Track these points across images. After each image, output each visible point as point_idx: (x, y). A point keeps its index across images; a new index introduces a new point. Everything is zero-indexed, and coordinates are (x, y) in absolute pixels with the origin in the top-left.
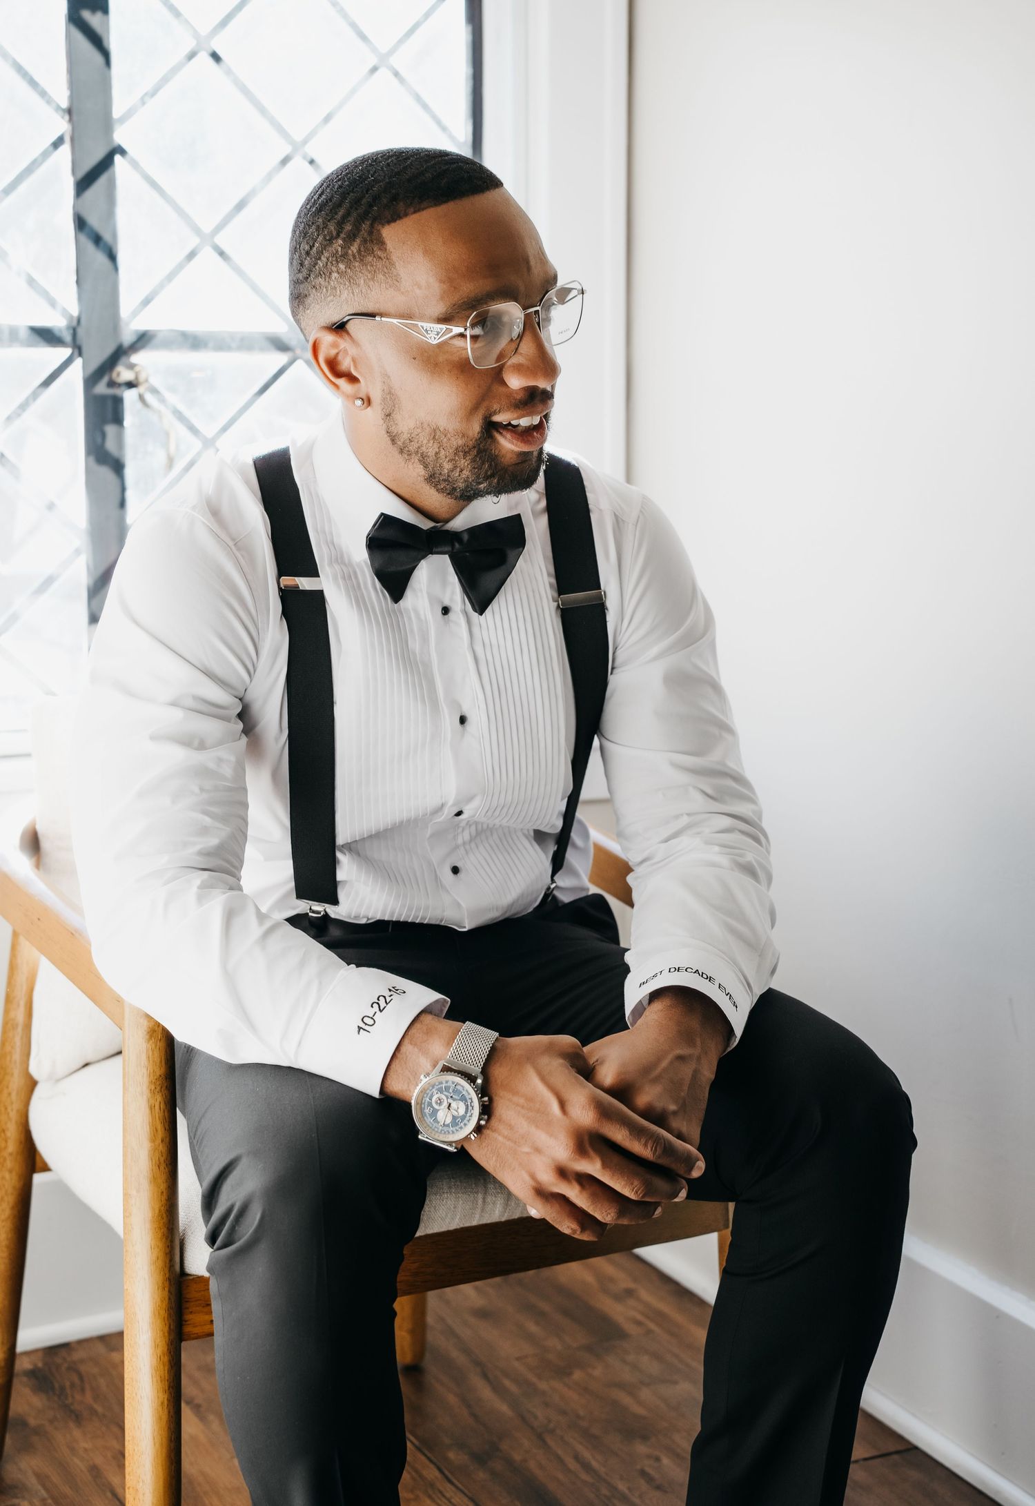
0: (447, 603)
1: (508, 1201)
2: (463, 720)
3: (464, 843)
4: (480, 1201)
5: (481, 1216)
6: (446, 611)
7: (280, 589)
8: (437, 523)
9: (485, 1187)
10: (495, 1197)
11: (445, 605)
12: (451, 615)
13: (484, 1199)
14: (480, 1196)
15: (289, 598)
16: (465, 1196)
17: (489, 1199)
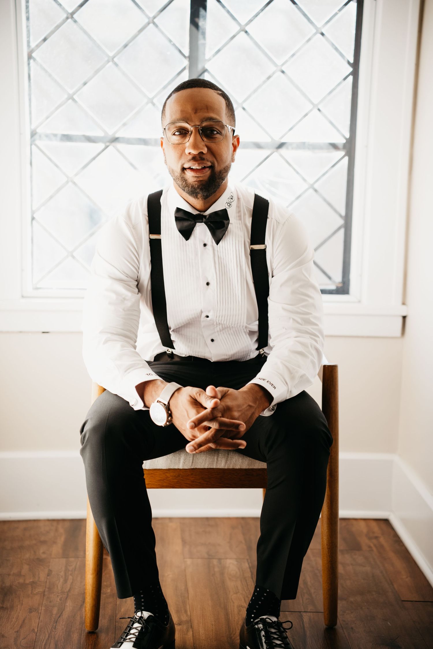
0: (206, 242)
1: (227, 461)
2: (208, 284)
3: (218, 332)
4: (216, 459)
5: (216, 465)
6: (205, 245)
7: (150, 238)
8: (201, 212)
9: (218, 455)
10: (222, 459)
11: (205, 243)
12: (207, 247)
13: (217, 459)
14: (216, 457)
15: (152, 241)
16: (210, 456)
17: (219, 459)
